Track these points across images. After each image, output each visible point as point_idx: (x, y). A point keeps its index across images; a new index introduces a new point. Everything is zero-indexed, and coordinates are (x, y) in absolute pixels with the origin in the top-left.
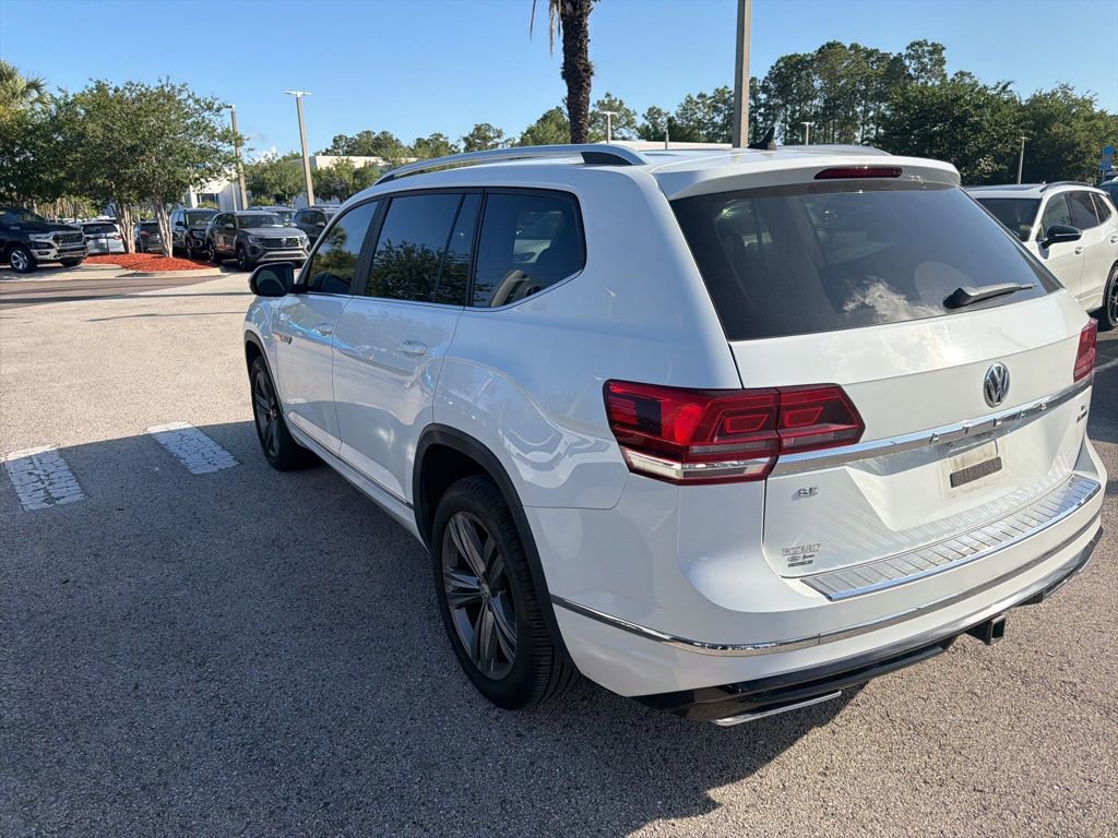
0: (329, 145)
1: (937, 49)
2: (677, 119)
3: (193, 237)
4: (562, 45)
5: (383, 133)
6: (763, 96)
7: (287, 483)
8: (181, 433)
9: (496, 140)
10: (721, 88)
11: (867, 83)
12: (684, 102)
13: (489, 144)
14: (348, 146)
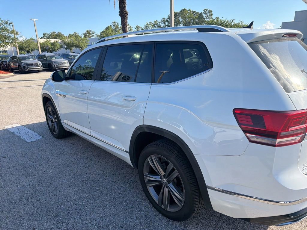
0: (42, 36)
1: (210, 11)
2: (144, 29)
3: (3, 64)
4: (119, 6)
5: (59, 32)
6: (167, 23)
7: (61, 143)
8: (18, 128)
9: (93, 34)
10: (155, 21)
11: (193, 20)
12: (146, 24)
13: (91, 35)
14: (48, 36)
